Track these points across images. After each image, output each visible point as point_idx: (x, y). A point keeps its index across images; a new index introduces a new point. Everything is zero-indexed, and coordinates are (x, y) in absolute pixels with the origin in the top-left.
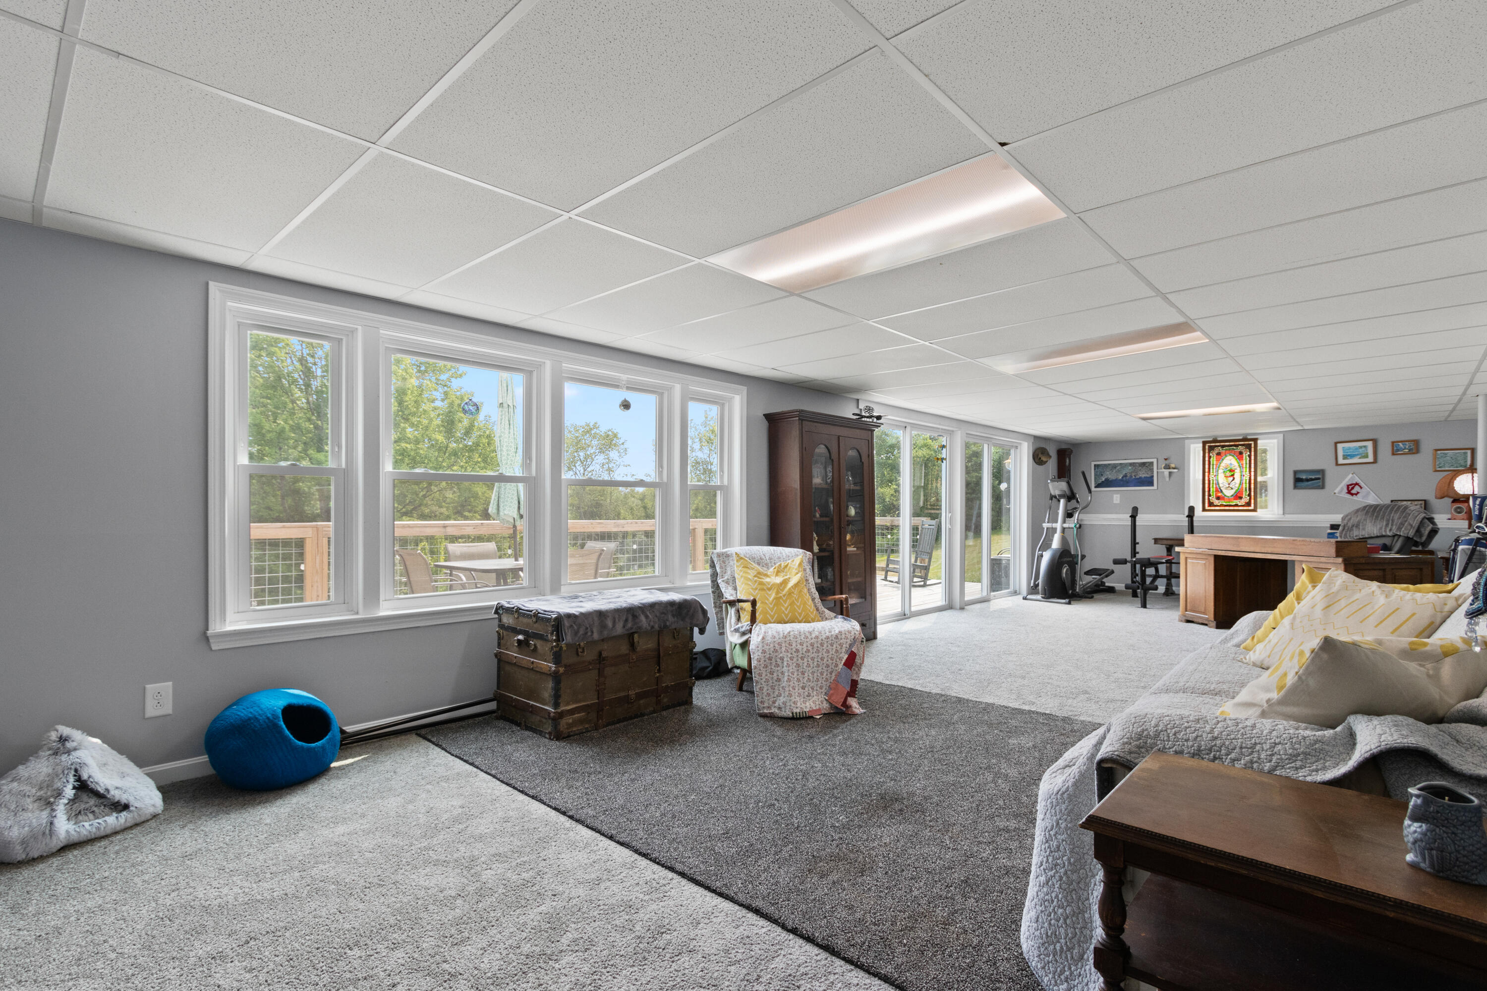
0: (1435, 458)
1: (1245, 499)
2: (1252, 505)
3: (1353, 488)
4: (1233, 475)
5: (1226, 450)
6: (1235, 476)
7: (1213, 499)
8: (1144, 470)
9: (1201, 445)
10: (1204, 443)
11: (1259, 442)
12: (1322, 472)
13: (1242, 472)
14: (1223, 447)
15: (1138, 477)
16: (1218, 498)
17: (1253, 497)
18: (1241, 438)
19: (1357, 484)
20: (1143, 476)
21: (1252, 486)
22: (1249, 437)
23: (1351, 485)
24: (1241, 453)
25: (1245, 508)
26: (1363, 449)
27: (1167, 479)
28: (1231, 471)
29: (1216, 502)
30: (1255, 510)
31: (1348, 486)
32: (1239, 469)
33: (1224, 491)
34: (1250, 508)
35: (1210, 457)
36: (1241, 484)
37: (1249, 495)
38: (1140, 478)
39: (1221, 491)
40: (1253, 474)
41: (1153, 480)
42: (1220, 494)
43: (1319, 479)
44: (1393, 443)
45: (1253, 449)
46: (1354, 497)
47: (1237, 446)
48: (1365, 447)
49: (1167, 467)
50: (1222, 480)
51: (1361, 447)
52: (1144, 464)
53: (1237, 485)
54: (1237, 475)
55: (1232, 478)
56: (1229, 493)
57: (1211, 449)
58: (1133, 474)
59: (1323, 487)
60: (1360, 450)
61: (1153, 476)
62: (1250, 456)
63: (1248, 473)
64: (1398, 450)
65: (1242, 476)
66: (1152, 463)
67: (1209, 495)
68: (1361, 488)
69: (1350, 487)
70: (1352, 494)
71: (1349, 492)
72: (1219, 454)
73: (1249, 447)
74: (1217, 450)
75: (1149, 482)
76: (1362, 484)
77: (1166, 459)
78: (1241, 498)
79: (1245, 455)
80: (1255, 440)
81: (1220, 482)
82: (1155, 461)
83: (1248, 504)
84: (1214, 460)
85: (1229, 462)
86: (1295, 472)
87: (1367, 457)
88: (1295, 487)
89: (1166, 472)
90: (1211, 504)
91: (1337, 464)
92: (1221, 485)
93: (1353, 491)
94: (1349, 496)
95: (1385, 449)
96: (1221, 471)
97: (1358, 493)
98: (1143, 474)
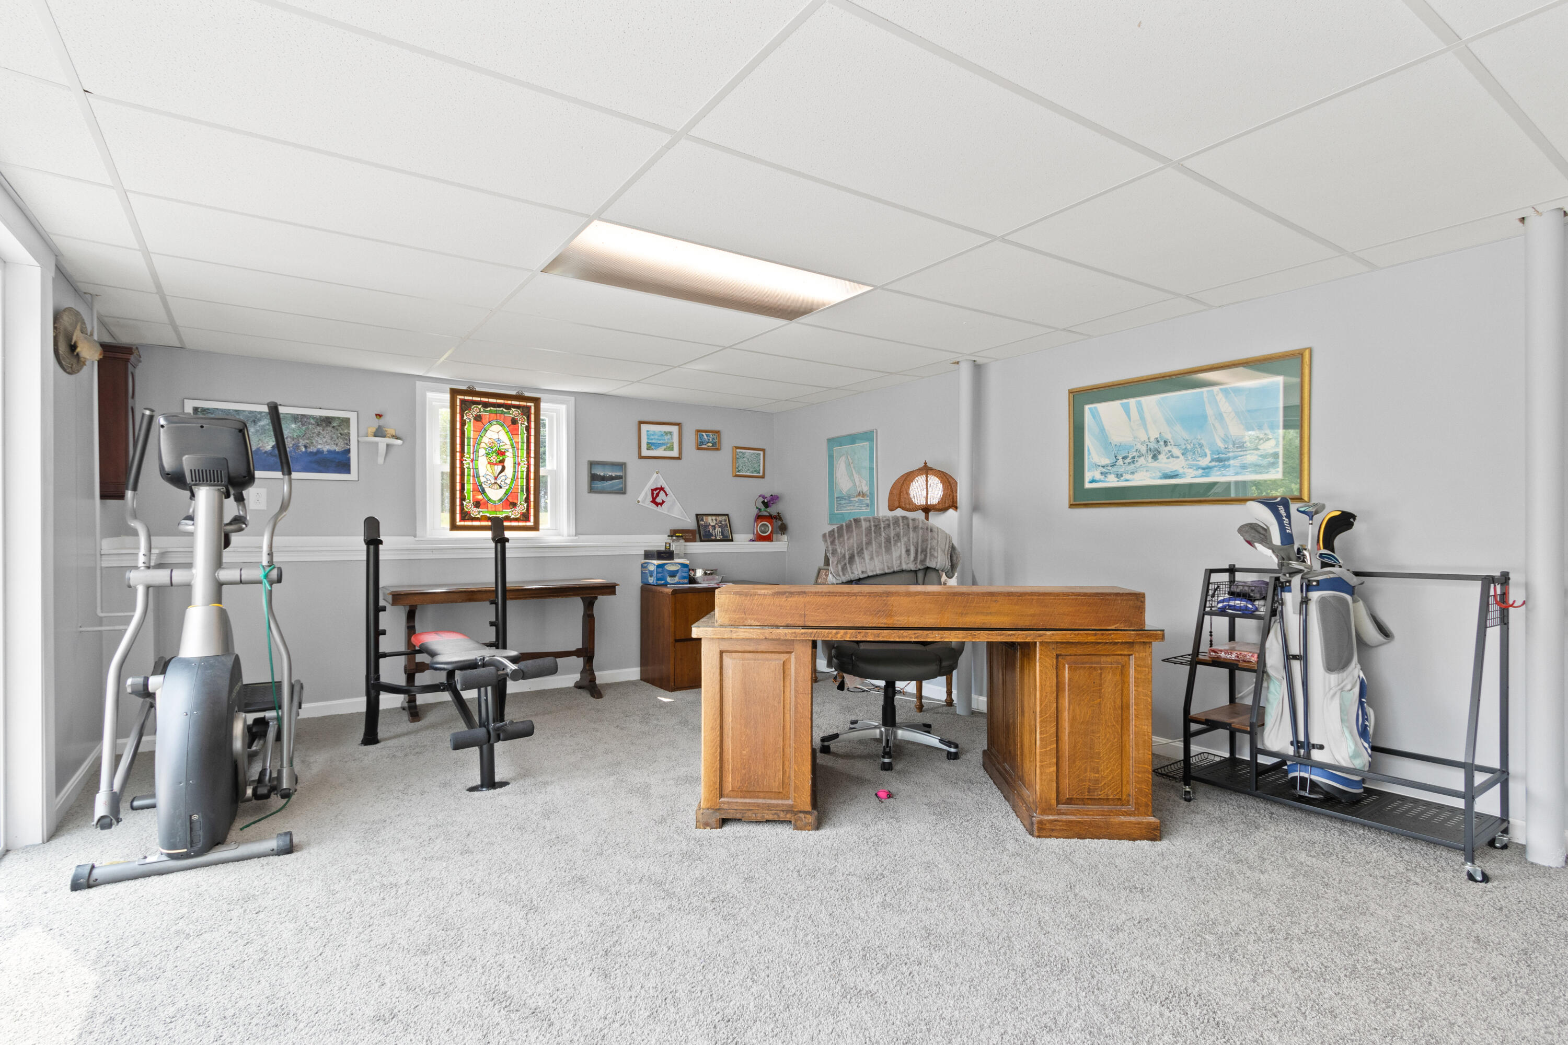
0: (736, 459)
1: (521, 508)
2: (532, 519)
3: (658, 495)
4: (502, 462)
5: (490, 412)
6: (506, 464)
7: (469, 506)
8: (327, 433)
9: (447, 396)
10: (454, 393)
11: (543, 405)
12: (622, 466)
13: (515, 456)
14: (486, 405)
15: (312, 449)
16: (477, 504)
17: (532, 504)
18: (514, 393)
19: (662, 489)
20: (326, 448)
21: (532, 484)
22: (527, 394)
23: (656, 489)
24: (514, 422)
25: (521, 524)
26: (669, 436)
27: (381, 460)
28: (501, 453)
29: (475, 512)
30: (536, 528)
31: (653, 490)
32: (511, 450)
33: (487, 490)
34: (528, 524)
35: (463, 423)
36: (515, 478)
37: (527, 500)
38: (319, 452)
39: (483, 491)
40: (532, 461)
41: (349, 459)
42: (480, 497)
43: (619, 477)
44: (698, 431)
45: (533, 417)
46: (659, 509)
47: (508, 407)
48: (671, 433)
49: (379, 433)
50: (484, 467)
51: (666, 433)
52: (328, 421)
53: (508, 481)
54: (509, 463)
55: (500, 467)
56: (495, 494)
57: (466, 405)
58: (302, 442)
59: (623, 491)
60: (666, 438)
61: (348, 451)
62: (528, 429)
63: (525, 459)
64: (702, 443)
65: (517, 464)
66: (347, 421)
67: (463, 499)
68: (667, 495)
69: (655, 493)
70: (657, 504)
71: (654, 501)
72: (478, 418)
73: (526, 411)
74: (475, 410)
75: (340, 463)
76: (667, 489)
77: (379, 416)
78: (514, 505)
79: (522, 426)
80: (537, 401)
81: (482, 473)
82: (353, 416)
83: (526, 517)
84: (470, 429)
85: (495, 436)
86: (592, 464)
87: (671, 449)
88: (592, 490)
89: (382, 442)
90: (465, 516)
91: (641, 457)
92: (483, 480)
93: (658, 500)
94: (653, 506)
95: (690, 440)
96: (482, 452)
97: (663, 502)
98: (325, 444)
